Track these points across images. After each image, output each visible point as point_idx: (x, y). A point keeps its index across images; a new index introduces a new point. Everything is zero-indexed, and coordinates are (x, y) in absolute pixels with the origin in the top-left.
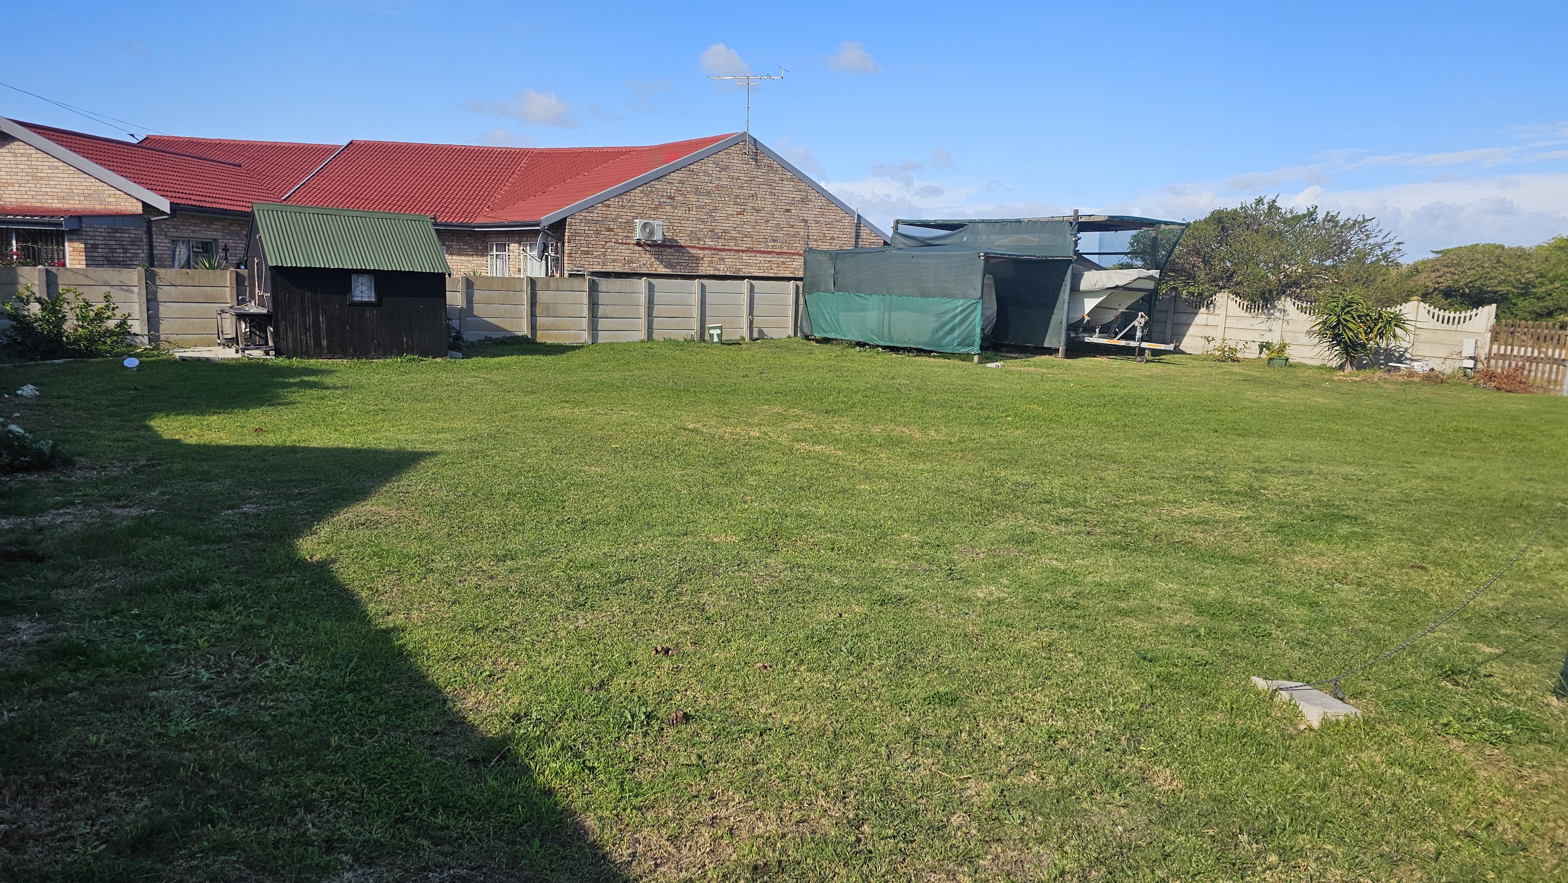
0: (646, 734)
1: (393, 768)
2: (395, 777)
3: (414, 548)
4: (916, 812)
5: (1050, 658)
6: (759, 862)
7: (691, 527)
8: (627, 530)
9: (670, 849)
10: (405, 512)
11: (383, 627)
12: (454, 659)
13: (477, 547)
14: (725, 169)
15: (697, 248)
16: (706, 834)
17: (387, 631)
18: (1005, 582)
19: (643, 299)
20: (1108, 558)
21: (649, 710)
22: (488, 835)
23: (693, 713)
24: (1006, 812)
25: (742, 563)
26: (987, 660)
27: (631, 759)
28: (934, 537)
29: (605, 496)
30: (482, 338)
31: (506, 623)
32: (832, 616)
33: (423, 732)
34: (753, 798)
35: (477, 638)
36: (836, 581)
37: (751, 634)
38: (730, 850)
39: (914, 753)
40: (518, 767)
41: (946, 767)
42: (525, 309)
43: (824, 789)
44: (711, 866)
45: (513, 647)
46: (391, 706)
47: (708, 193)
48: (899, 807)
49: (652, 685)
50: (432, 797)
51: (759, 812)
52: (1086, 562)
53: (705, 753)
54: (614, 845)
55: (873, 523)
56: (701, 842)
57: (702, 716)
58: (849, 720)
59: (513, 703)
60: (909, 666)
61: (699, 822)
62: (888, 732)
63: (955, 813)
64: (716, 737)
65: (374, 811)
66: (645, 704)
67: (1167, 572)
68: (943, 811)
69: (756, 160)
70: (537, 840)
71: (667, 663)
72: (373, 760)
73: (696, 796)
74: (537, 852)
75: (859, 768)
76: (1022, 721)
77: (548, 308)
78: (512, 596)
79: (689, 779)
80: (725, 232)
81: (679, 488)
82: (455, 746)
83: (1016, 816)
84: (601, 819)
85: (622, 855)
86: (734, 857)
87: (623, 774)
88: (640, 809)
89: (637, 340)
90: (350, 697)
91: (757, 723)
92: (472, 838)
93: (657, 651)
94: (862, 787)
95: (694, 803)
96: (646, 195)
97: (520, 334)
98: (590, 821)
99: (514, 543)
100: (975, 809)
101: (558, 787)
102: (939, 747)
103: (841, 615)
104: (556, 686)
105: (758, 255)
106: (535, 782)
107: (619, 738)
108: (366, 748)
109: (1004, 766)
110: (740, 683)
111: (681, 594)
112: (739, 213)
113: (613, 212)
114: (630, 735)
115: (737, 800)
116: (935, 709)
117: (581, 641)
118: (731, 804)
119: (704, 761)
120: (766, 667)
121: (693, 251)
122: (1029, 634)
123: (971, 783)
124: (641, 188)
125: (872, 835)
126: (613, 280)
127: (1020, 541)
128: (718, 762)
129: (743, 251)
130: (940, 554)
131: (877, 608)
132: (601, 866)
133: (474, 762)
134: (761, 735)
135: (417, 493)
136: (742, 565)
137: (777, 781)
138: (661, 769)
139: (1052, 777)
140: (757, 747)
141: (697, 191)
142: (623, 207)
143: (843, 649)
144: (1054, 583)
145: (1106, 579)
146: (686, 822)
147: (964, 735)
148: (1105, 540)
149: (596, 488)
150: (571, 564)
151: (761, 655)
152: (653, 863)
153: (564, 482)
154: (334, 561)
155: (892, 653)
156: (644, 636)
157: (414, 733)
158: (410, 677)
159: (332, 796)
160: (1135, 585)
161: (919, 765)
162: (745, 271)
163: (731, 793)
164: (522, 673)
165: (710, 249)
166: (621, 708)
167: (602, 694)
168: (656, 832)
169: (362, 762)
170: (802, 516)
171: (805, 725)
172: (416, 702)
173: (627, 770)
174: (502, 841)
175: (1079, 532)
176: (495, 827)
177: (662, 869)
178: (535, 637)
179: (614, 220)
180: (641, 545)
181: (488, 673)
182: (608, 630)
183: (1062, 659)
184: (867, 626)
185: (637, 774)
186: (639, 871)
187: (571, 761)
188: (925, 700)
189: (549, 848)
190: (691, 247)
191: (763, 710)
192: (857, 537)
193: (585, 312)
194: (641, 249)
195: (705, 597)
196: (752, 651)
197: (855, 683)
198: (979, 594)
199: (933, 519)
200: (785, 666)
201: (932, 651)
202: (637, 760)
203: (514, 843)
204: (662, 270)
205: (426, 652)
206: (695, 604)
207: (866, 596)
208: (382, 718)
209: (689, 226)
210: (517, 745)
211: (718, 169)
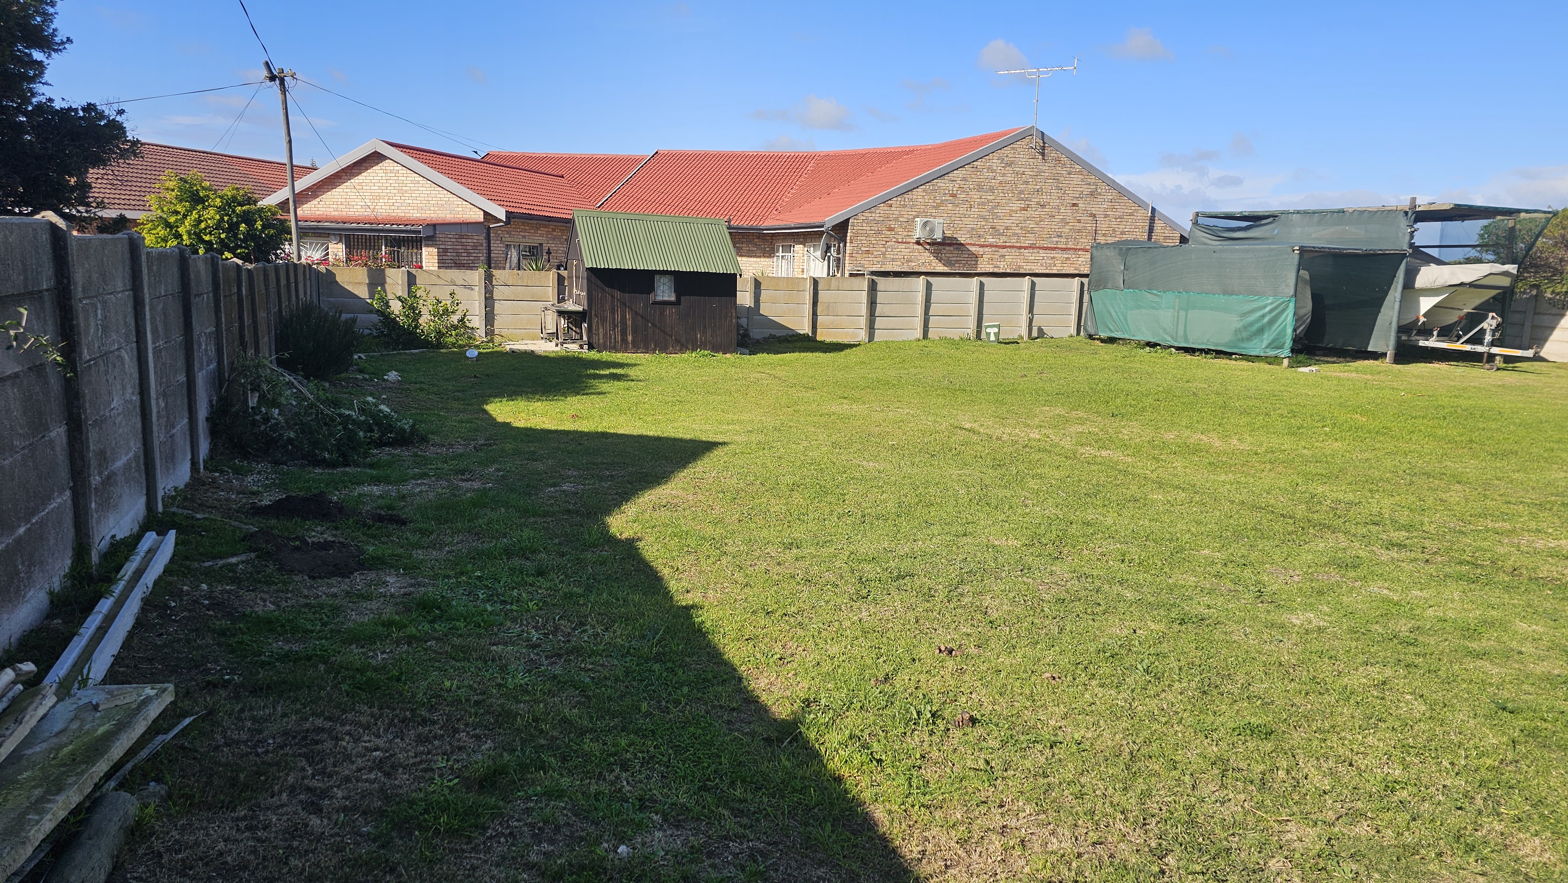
0: (932, 732)
1: (696, 738)
2: (698, 746)
3: (709, 531)
4: (1228, 850)
5: (1383, 698)
6: (1053, 879)
7: (970, 528)
8: (905, 526)
9: (960, 852)
10: (700, 497)
11: (684, 604)
12: (747, 640)
13: (765, 533)
14: (1010, 164)
15: (978, 245)
16: (996, 843)
17: (688, 608)
18: (1326, 609)
19: (920, 297)
20: (1453, 590)
21: (934, 709)
22: (783, 813)
23: (979, 717)
24: (1334, 863)
25: (1026, 569)
26: (1307, 694)
27: (918, 756)
28: (1239, 554)
29: (883, 492)
30: (767, 335)
31: (793, 609)
32: (1126, 632)
33: (721, 707)
34: (1044, 812)
35: (767, 621)
36: (1129, 594)
37: (1037, 643)
38: (1022, 862)
39: (1223, 786)
40: (809, 751)
41: (1261, 805)
42: (807, 308)
43: (1122, 813)
44: (1003, 876)
45: (800, 632)
46: (692, 678)
47: (992, 190)
48: (1208, 842)
49: (936, 684)
50: (731, 770)
51: (1051, 827)
52: (1424, 594)
53: (993, 760)
54: (904, 840)
55: (1168, 536)
56: (991, 850)
57: (988, 721)
58: (1147, 742)
59: (802, 688)
60: (1215, 692)
61: (989, 829)
62: (1192, 760)
63: (1273, 857)
64: (1004, 743)
65: (680, 777)
66: (930, 702)
67: (1531, 612)
68: (1259, 852)
69: (1043, 154)
70: (829, 824)
71: (950, 664)
72: (677, 728)
73: (985, 802)
74: (830, 837)
75: (1161, 794)
76: (1351, 765)
77: (828, 307)
78: (798, 584)
79: (977, 784)
80: (1007, 228)
81: (957, 488)
82: (750, 723)
83: (1348, 870)
84: (890, 812)
85: (911, 851)
86: (1027, 870)
87: (909, 770)
88: (928, 807)
89: (912, 338)
90: (656, 667)
91: (1046, 735)
92: (768, 814)
93: (940, 651)
94: (1165, 815)
95: (983, 809)
96: (927, 194)
97: (802, 332)
98: (879, 813)
99: (798, 534)
100: (1297, 855)
101: (847, 775)
102: (1252, 782)
103: (1135, 631)
104: (843, 675)
105: (1041, 251)
106: (825, 767)
107: (905, 733)
108: (672, 716)
109: (1330, 813)
110: (1028, 692)
111: (962, 595)
112: (1023, 209)
113: (895, 211)
114: (916, 732)
115: (1028, 812)
116: (1246, 741)
117: (865, 632)
118: (1022, 815)
119: (992, 767)
120: (1054, 678)
121: (972, 249)
122: (1356, 669)
123: (1291, 826)
124: (923, 187)
125: (1179, 868)
126: (891, 279)
127: (1343, 566)
128: (1006, 770)
129: (1026, 248)
130: (1247, 573)
131: (1176, 627)
132: (891, 859)
133: (768, 740)
134: (1051, 747)
135: (711, 480)
136: (1026, 571)
137: (1070, 797)
138: (948, 770)
139: (1389, 831)
140: (1047, 759)
141: (980, 188)
142: (904, 206)
143: (1139, 666)
144: (1386, 614)
145: (1451, 614)
146: (975, 827)
147: (1282, 774)
148: (1448, 570)
149: (875, 483)
150: (853, 556)
151: (1049, 665)
152: (943, 863)
153: (845, 476)
154: (639, 539)
155: (1195, 676)
156: (927, 633)
157: (713, 707)
158: (709, 653)
159: (644, 758)
160: (1491, 624)
161: (1230, 800)
162: (1027, 268)
163: (1021, 804)
164: (810, 659)
165: (991, 246)
166: (906, 703)
167: (887, 688)
168: (945, 833)
169: (668, 729)
170: (1088, 524)
171: (1099, 742)
172: (714, 677)
173: (914, 767)
174: (796, 821)
175: (1416, 560)
176: (789, 806)
177: (951, 871)
178: (821, 626)
179: (896, 220)
180: (920, 543)
181: (779, 656)
182: (891, 625)
183: (1398, 700)
184: (1165, 645)
185: (924, 772)
186: (929, 870)
187: (860, 751)
188: (1234, 730)
189: (841, 834)
190: (971, 244)
191: (1052, 723)
192: (1151, 549)
193: (864, 310)
194: (920, 247)
195: (987, 601)
196: (1039, 660)
197: (1153, 704)
198: (1294, 621)
199: (1238, 535)
200: (1074, 679)
201: (1241, 679)
202: (924, 757)
203: (807, 824)
204: (941, 268)
205: (722, 630)
206: (977, 606)
207: (1162, 613)
208: (685, 689)
209: (970, 223)
210: (808, 729)
211: (1003, 165)
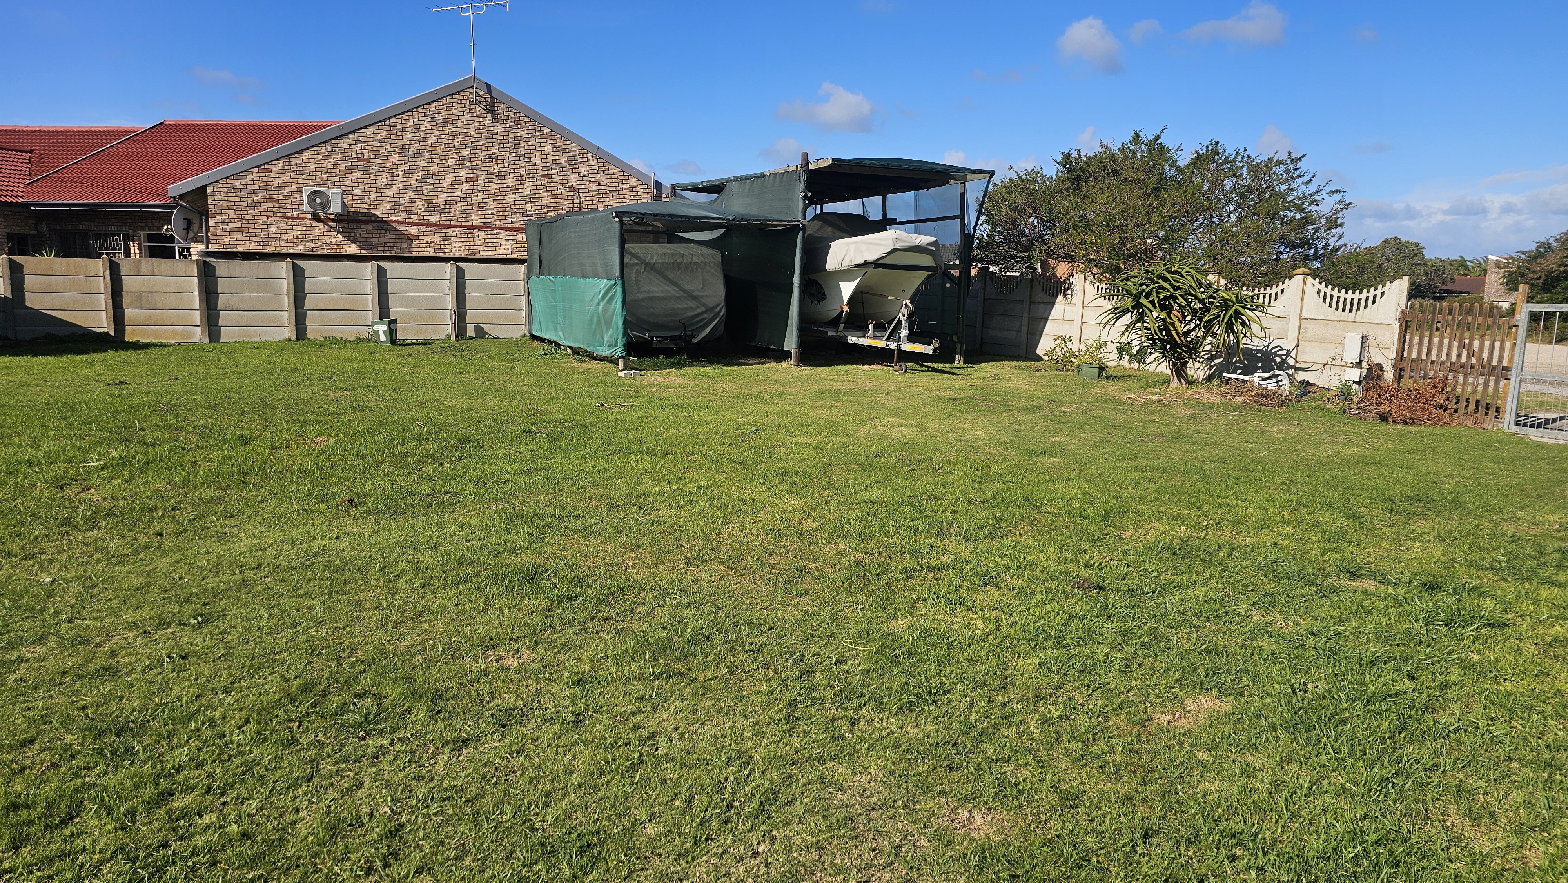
14: (446, 123)
15: (409, 223)
47: (421, 154)
69: (493, 112)
77: (139, 298)
80: (449, 203)
89: (281, 338)
96: (326, 157)
97: (98, 329)
112: (471, 180)
113: (275, 179)
121: (402, 228)
124: (318, 149)
126: (238, 262)
129: (479, 228)
141: (402, 151)
142: (290, 172)
162: (447, 250)
165: (428, 224)
179: (279, 189)
190: (398, 222)
193: (197, 303)
194: (321, 225)
204: (355, 251)
209: (393, 195)
211: (435, 124)
